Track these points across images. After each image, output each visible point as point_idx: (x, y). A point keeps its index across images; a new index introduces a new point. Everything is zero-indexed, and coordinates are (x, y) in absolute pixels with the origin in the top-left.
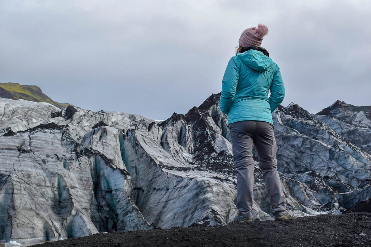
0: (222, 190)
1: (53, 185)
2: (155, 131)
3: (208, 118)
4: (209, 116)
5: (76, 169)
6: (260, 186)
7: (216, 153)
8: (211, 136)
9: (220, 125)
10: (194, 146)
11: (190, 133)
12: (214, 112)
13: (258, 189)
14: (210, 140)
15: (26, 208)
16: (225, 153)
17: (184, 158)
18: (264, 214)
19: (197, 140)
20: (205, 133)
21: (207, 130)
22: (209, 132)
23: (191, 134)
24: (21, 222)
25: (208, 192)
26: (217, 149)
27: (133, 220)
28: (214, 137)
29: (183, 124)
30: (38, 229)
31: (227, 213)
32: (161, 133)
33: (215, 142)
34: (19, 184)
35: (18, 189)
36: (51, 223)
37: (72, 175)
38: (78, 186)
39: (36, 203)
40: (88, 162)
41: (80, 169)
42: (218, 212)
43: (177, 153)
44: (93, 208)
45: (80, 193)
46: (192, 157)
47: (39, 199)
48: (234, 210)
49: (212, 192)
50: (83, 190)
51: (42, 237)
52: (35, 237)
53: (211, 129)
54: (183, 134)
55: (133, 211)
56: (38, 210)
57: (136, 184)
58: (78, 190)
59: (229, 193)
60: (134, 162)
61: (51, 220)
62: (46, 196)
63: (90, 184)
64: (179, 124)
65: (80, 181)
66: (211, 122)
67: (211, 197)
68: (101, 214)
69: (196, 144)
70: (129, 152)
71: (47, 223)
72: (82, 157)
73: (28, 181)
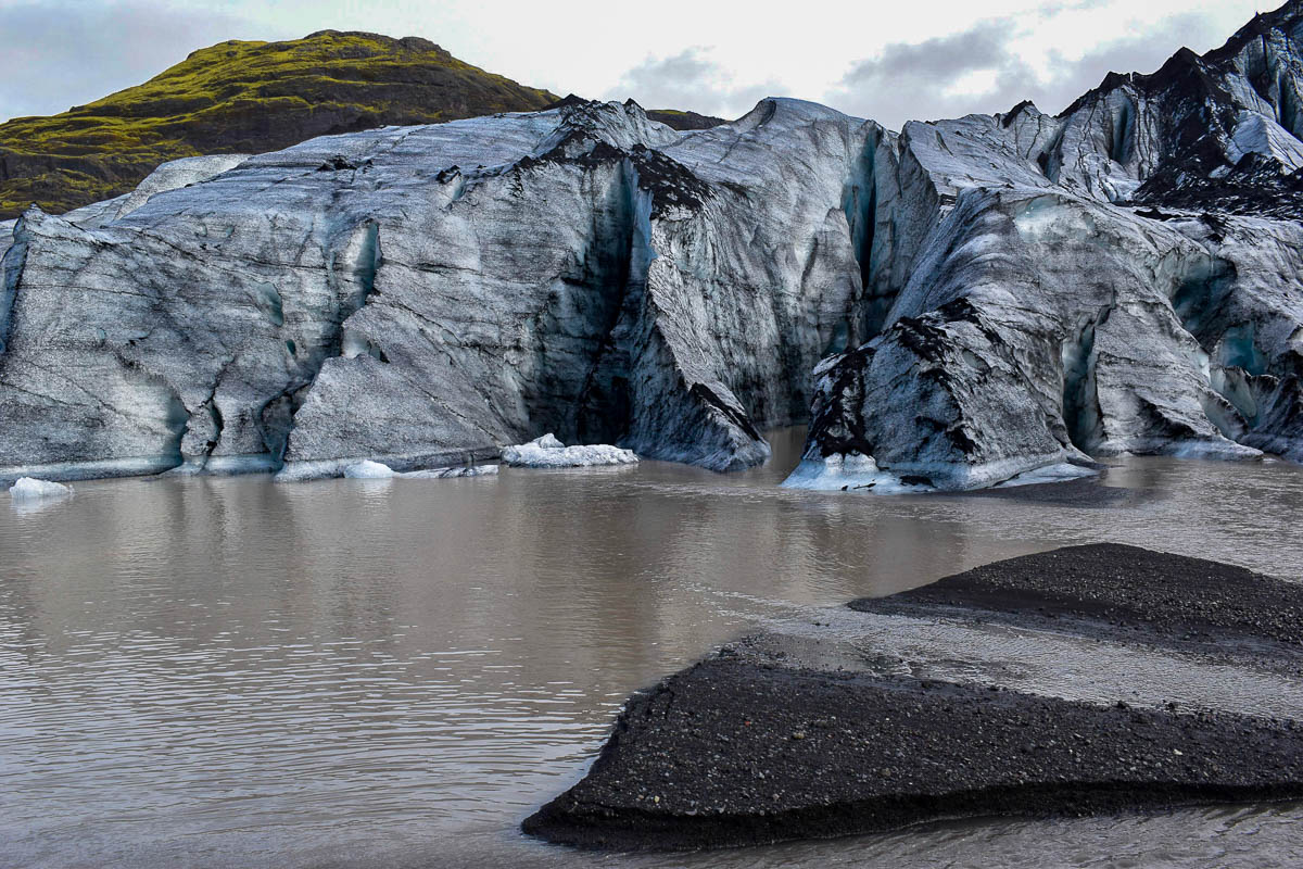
1: (337, 261)
2: (1025, 126)
3: (1230, 77)
4: (1235, 72)
5: (492, 205)
7: (1229, 164)
8: (1221, 121)
9: (1276, 98)
10: (1159, 160)
11: (1150, 121)
12: (1255, 62)
14: (1213, 132)
15: (72, 343)
16: (1256, 159)
17: (1106, 192)
19: (1174, 139)
20: (1201, 115)
21: (1207, 104)
22: (1214, 108)
23: (1153, 125)
25: (983, 229)
26: (1235, 153)
27: (650, 378)
28: (1229, 123)
29: (1129, 97)
30: (127, 425)
31: (1091, 322)
32: (1050, 132)
33: (1230, 137)
34: (86, 252)
35: (57, 267)
36: (193, 400)
37: (455, 224)
38: (473, 262)
39: (170, 323)
40: (576, 187)
41: (511, 203)
42: (989, 313)
43: (1087, 179)
44: (559, 346)
45: (476, 290)
46: (1136, 187)
47: (218, 311)
48: (1135, 310)
49: (1007, 228)
50: (501, 279)
51: (145, 457)
52: (87, 460)
53: (1224, 98)
54: (1128, 128)
55: (649, 342)
56: (149, 351)
57: (890, 278)
58: (464, 276)
59: (1121, 239)
60: (890, 205)
61: (213, 388)
62: (285, 303)
63: (551, 257)
64: (1116, 100)
65: (498, 248)
66: (1240, 88)
67: (988, 251)
68: (596, 370)
69: (1168, 151)
70: (881, 178)
71: (175, 399)
72: (545, 165)
73: (203, 247)
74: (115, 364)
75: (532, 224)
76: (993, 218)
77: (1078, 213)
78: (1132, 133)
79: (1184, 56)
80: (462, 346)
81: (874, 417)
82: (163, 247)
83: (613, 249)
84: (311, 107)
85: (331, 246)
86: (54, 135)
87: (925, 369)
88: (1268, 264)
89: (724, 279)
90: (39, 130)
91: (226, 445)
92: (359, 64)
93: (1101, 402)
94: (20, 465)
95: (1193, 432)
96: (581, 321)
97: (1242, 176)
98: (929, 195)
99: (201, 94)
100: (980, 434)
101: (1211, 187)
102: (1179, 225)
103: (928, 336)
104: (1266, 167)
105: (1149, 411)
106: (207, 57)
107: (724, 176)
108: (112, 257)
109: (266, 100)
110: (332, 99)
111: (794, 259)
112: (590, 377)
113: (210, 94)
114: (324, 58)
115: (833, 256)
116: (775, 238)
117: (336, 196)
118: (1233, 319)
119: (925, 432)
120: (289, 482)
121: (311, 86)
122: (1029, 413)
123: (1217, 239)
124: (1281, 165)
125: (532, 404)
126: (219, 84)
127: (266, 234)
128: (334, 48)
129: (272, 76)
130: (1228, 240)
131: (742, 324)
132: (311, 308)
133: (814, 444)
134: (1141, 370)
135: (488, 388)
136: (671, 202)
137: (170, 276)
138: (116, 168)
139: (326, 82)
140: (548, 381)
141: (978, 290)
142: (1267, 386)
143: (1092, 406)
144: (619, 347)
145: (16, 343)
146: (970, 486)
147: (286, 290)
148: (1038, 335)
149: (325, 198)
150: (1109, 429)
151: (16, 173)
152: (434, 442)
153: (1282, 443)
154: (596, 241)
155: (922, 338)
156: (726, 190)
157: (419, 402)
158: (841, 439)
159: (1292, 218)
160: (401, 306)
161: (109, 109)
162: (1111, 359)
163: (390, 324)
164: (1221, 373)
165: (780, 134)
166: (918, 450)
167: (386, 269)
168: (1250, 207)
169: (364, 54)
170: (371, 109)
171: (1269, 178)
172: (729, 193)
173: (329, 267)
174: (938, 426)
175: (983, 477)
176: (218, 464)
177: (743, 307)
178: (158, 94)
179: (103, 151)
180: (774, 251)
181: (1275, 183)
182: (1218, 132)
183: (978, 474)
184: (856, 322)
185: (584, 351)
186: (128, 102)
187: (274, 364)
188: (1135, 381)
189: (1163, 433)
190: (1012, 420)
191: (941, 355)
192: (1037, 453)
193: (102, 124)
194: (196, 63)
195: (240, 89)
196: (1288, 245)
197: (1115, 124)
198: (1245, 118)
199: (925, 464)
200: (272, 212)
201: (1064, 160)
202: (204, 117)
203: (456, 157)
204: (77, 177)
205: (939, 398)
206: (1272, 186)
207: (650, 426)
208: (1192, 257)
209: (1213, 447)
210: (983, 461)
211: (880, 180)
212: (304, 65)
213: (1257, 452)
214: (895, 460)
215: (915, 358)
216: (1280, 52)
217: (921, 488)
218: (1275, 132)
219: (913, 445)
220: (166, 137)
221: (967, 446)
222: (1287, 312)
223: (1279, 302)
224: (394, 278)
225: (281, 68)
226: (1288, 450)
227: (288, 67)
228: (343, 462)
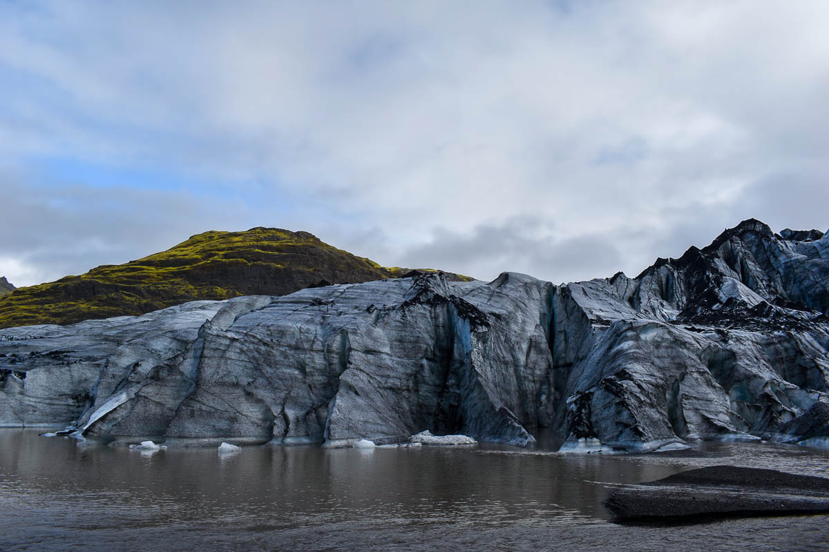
0: (667, 336)
1: (329, 348)
2: (620, 284)
3: (716, 260)
4: (718, 257)
5: (393, 324)
6: (780, 336)
7: (721, 303)
8: (715, 282)
9: (739, 269)
10: (687, 300)
11: (680, 282)
12: (727, 253)
13: (776, 341)
14: (711, 287)
15: (224, 383)
16: (734, 300)
17: (663, 316)
18: (785, 385)
19: (693, 290)
20: (705, 279)
21: (707, 274)
22: (711, 276)
23: (682, 284)
24: (204, 408)
25: (626, 339)
26: (723, 297)
27: (475, 405)
28: (719, 282)
29: (669, 270)
30: (247, 422)
31: (676, 380)
32: (632, 286)
33: (720, 289)
34: (227, 342)
35: (217, 349)
36: (276, 410)
37: (379, 331)
38: (387, 350)
39: (262, 375)
40: (428, 314)
41: (402, 323)
42: (636, 376)
43: (654, 310)
44: (425, 389)
45: (389, 362)
46: (678, 314)
47: (281, 370)
48: (695, 375)
49: (637, 338)
50: (399, 357)
51: (254, 436)
52: (231, 437)
53: (715, 271)
54: (670, 285)
55: (474, 388)
56: (256, 387)
57: (565, 358)
58: (384, 356)
59: (686, 342)
60: (563, 323)
61: (283, 406)
62: (307, 367)
63: (420, 347)
64: (663, 271)
65: (397, 343)
66: (721, 265)
67: (630, 348)
68: (442, 401)
69: (690, 296)
70: (557, 310)
71: (268, 410)
72: (415, 305)
73: (272, 340)
74: (242, 393)
75: (411, 332)
76: (630, 333)
77: (666, 331)
78: (672, 287)
79: (693, 250)
80: (384, 388)
81: (596, 422)
82: (256, 341)
83: (444, 344)
84: (250, 264)
85: (326, 341)
86: (120, 274)
87: (617, 401)
88: (749, 353)
89: (496, 359)
90: (113, 272)
91: (292, 432)
92: (274, 244)
93: (686, 417)
94: (205, 438)
95: (728, 430)
96: (433, 377)
97: (728, 309)
98: (582, 318)
99: (195, 256)
100: (644, 429)
101: (715, 315)
102: (707, 334)
103: (617, 387)
104: (739, 305)
105: (707, 420)
106: (199, 238)
107: (490, 310)
108: (238, 344)
109: (227, 260)
110: (260, 260)
111: (522, 349)
112: (439, 404)
113: (199, 257)
114: (257, 241)
115: (539, 347)
116: (513, 339)
117: (324, 318)
118: (737, 379)
119: (620, 428)
120: (331, 448)
121: (250, 254)
122: (660, 420)
123: (726, 342)
124: (746, 304)
125: (415, 417)
126: (204, 252)
127: (297, 333)
128: (262, 236)
129: (231, 249)
130: (730, 342)
131: (504, 380)
132: (317, 370)
133: (572, 433)
134: (701, 402)
135: (397, 409)
136: (478, 324)
137: (259, 353)
138: (149, 292)
139: (258, 252)
140: (420, 406)
141: (629, 366)
142: (758, 409)
143: (681, 418)
144: (451, 390)
145: (201, 382)
146: (644, 451)
147: (307, 361)
148: (656, 386)
149: (318, 319)
150: (690, 429)
151: (99, 292)
152: (383, 433)
153: (768, 434)
154: (437, 340)
155: (614, 388)
156: (492, 316)
157: (374, 414)
158: (584, 431)
159: (757, 330)
160: (361, 370)
161: (149, 262)
162: (687, 397)
163: (357, 378)
164: (735, 403)
165: (512, 289)
166: (618, 436)
167: (353, 352)
168: (736, 325)
169: (278, 239)
170: (279, 266)
171: (742, 310)
172: (494, 318)
173: (325, 351)
174: (626, 426)
175: (648, 447)
176: (289, 440)
177: (504, 372)
178: (174, 256)
179: (144, 283)
180: (513, 345)
181: (745, 312)
182: (714, 287)
183: (647, 446)
184: (552, 379)
185: (435, 391)
186: (158, 259)
187: (305, 395)
188: (699, 407)
189: (713, 430)
190: (654, 423)
191: (623, 395)
192: (666, 438)
193: (144, 269)
194: (194, 241)
195: (215, 255)
196: (757, 343)
197: (664, 283)
198: (726, 281)
199: (622, 442)
200: (299, 325)
201: (641, 301)
202: (196, 268)
203: (371, 300)
204: (129, 296)
205: (625, 414)
206: (743, 314)
207: (476, 427)
208: (715, 350)
209: (739, 436)
210: (647, 441)
211: (557, 311)
212: (247, 244)
213: (759, 438)
214: (608, 440)
215: (613, 397)
216: (739, 248)
217: (622, 452)
218: (742, 287)
219: (616, 434)
220: (175, 277)
221: (641, 434)
222: (761, 375)
223: (756, 370)
224: (357, 357)
225: (236, 244)
226: (771, 437)
227: (239, 244)
228: (350, 441)
